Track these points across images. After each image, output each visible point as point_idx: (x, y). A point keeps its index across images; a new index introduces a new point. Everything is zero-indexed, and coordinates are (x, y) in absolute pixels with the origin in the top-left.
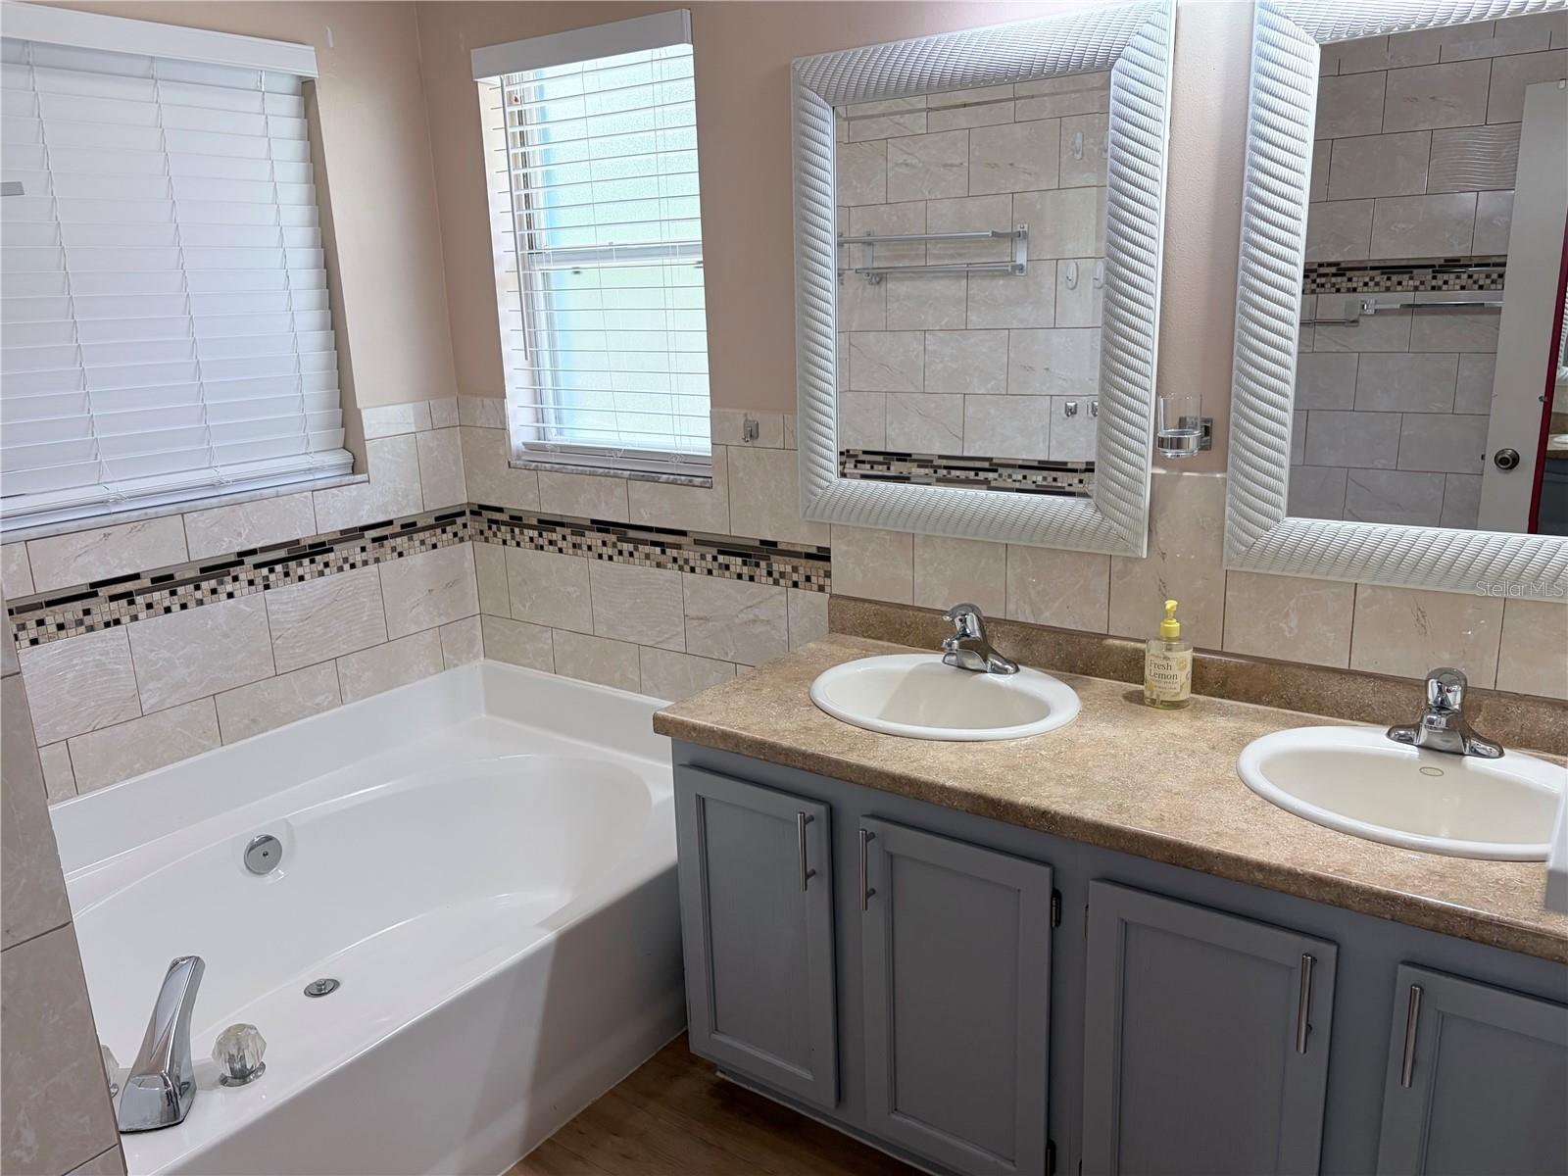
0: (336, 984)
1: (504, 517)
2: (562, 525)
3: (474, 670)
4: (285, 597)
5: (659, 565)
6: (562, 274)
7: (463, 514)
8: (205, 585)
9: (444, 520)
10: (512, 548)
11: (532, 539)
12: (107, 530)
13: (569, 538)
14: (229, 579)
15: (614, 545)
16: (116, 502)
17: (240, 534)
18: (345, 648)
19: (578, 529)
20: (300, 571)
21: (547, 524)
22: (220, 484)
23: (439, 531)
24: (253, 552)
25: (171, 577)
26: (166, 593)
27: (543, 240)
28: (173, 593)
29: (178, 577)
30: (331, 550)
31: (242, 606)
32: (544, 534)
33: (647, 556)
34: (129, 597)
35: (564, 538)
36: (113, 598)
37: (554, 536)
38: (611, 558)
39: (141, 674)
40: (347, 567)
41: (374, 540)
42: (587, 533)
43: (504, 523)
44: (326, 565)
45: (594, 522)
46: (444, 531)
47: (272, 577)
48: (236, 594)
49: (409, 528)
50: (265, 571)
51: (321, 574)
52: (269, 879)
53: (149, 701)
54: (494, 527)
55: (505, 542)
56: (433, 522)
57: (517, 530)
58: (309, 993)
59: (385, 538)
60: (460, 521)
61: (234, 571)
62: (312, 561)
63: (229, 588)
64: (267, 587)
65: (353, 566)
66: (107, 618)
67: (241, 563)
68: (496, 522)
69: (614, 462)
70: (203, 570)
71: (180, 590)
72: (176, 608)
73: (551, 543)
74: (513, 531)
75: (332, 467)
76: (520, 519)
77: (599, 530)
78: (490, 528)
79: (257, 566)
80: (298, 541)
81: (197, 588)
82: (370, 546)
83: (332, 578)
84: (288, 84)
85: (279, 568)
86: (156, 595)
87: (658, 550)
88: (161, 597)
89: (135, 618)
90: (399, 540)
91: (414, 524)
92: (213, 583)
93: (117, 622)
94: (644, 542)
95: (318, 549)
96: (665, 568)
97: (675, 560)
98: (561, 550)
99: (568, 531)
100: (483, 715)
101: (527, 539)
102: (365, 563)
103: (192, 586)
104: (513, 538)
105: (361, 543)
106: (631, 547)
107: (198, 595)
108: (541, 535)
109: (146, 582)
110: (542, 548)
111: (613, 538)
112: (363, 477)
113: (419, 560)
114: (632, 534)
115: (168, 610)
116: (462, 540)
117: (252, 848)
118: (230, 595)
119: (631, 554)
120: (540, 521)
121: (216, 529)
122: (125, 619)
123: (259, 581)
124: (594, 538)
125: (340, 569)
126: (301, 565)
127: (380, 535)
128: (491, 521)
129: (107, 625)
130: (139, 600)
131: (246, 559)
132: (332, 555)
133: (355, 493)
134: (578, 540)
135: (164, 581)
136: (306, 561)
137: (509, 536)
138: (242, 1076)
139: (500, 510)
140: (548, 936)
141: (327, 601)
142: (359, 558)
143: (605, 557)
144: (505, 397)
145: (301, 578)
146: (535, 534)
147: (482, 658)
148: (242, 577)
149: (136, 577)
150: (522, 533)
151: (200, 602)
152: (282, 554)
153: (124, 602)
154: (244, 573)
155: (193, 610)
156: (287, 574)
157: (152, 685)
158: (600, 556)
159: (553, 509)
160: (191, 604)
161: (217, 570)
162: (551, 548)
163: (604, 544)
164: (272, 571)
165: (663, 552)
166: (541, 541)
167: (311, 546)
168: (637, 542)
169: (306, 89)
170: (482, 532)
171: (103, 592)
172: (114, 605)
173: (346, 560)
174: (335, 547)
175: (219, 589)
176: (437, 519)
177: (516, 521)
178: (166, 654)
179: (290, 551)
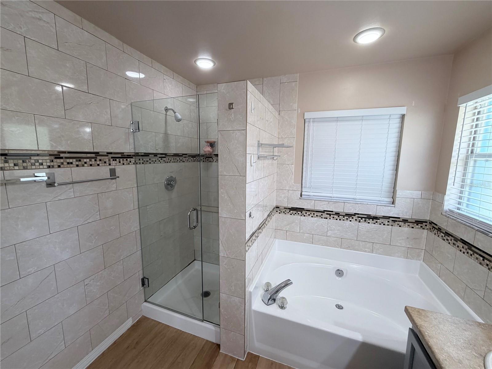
0: (342, 308)
1: (437, 227)
2: (452, 236)
3: (417, 264)
4: (363, 225)
5: (480, 263)
7: (427, 222)
8: (345, 217)
9: (418, 222)
10: (436, 236)
11: (442, 236)
12: (329, 202)
13: (452, 240)
14: (351, 218)
15: (466, 249)
16: (333, 197)
17: (356, 210)
18: (376, 241)
19: (456, 239)
20: (369, 221)
21: (447, 234)
22: (356, 199)
23: (416, 224)
24: (358, 214)
25: (339, 214)
26: (337, 216)
28: (339, 217)
29: (340, 214)
30: (379, 219)
31: (352, 224)
32: (446, 236)
33: (477, 258)
34: (330, 215)
35: (451, 240)
36: (327, 214)
37: (448, 238)
38: (464, 253)
39: (329, 229)
40: (382, 224)
41: (392, 221)
42: (458, 242)
43: (436, 229)
44: (377, 222)
45: (461, 239)
46: (417, 225)
47: (361, 220)
48: (352, 221)
49: (405, 221)
50: (360, 219)
51: (374, 223)
52: (337, 278)
53: (329, 234)
54: (434, 229)
55: (435, 234)
56: (414, 222)
57: (439, 232)
58: (336, 306)
59: (396, 221)
60: (424, 224)
61: (353, 216)
62: (373, 220)
63: (351, 219)
64: (359, 222)
65: (384, 224)
66: (325, 217)
67: (355, 215)
68: (435, 228)
69: (475, 223)
70: (346, 214)
71: (340, 217)
72: (338, 219)
73: (447, 240)
74: (438, 232)
75: (386, 201)
76: (441, 229)
77: (462, 243)
78: (433, 229)
79: (358, 217)
80: (370, 215)
81: (344, 217)
82: (391, 221)
83: (377, 225)
84: (399, 116)
85: (364, 219)
86: (335, 216)
87: (482, 258)
88: (336, 217)
89: (330, 219)
90: (401, 223)
91: (407, 220)
92: (347, 217)
93: (327, 218)
94: (477, 253)
95: (375, 218)
96: (483, 265)
97: (487, 265)
98: (449, 243)
99: (453, 238)
100: (417, 275)
101: (441, 236)
102: (388, 225)
103: (343, 217)
104: (438, 234)
105: (388, 220)
106: (472, 253)
107: (344, 219)
108: (445, 236)
109: (334, 213)
110: (444, 240)
111: (467, 247)
112: (393, 205)
113: (406, 229)
114: (473, 248)
115: (337, 219)
116: (424, 229)
117: (338, 270)
118: (350, 221)
119: (471, 255)
120: (446, 232)
121: (351, 207)
122: (328, 218)
123: (358, 220)
124: (461, 245)
125: (380, 224)
126: (369, 220)
127: (395, 220)
128: (433, 227)
129: (325, 218)
130: (332, 216)
131: (356, 215)
132: (379, 221)
133: (389, 209)
134: (455, 242)
135: (338, 214)
136: (371, 220)
137: (436, 233)
139: (436, 225)
141: (375, 230)
142: (386, 223)
143: (462, 251)
144: (445, 195)
145: (369, 223)
146: (443, 235)
147: (422, 261)
148: (354, 218)
149: (332, 212)
150: (440, 233)
151: (344, 220)
152: (366, 216)
153: (329, 215)
154: (355, 218)
155: (342, 221)
156: (365, 221)
157: (330, 231)
158: (461, 251)
159: (450, 231)
160: (342, 220)
161: (349, 215)
162: (447, 241)
163: (463, 247)
164: (362, 219)
165: (483, 260)
166: (444, 238)
167: (373, 217)
168: (474, 252)
170: (430, 229)
171: (326, 212)
172: (327, 215)
173: (382, 223)
174: (380, 219)
175: (348, 219)
176: (416, 221)
177: (439, 229)
178: (334, 227)
179: (367, 216)
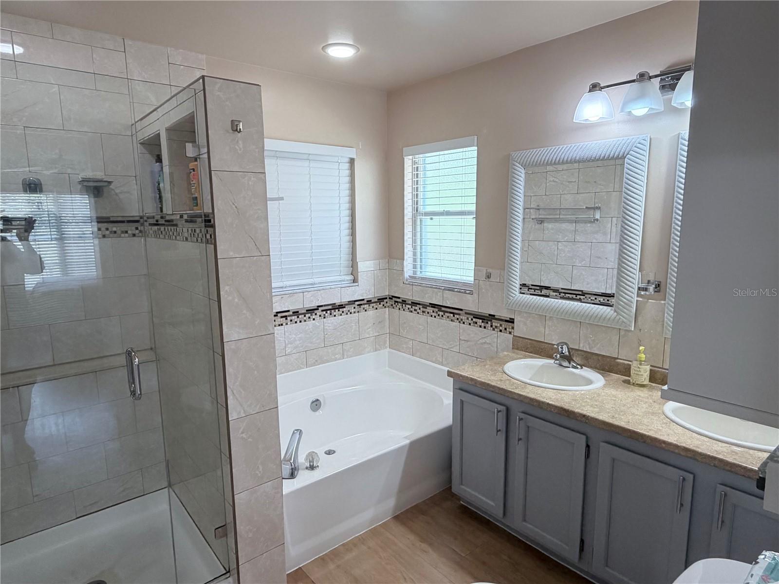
0: (334, 452)
1: (400, 300)
2: (419, 304)
3: (386, 352)
4: (329, 321)
5: (452, 320)
6: (427, 220)
7: (386, 298)
8: (307, 315)
9: (381, 300)
10: (402, 311)
11: (409, 309)
12: (282, 296)
13: (421, 309)
14: (314, 314)
15: (437, 312)
16: (285, 287)
17: (318, 300)
18: (346, 340)
19: (425, 306)
20: (335, 314)
21: (414, 304)
22: (315, 284)
23: (378, 304)
24: (321, 306)
25: (298, 312)
26: (296, 317)
27: (421, 209)
28: (298, 317)
29: (300, 312)
30: (345, 307)
31: (317, 323)
32: (413, 307)
33: (448, 317)
34: (286, 317)
35: (420, 309)
36: (282, 317)
37: (416, 308)
38: (435, 317)
39: (287, 342)
40: (349, 313)
41: (358, 305)
42: (428, 308)
43: (400, 302)
44: (343, 312)
45: (430, 304)
46: (380, 304)
47: (326, 315)
48: (316, 319)
49: (369, 302)
50: (324, 312)
51: (341, 315)
52: (317, 413)
53: (288, 351)
54: (396, 304)
55: (399, 309)
56: (377, 300)
57: (404, 305)
58: (326, 453)
59: (361, 305)
60: (385, 301)
61: (316, 312)
62: (339, 311)
63: (314, 317)
64: (324, 318)
65: (351, 313)
66: (280, 323)
67: (318, 309)
68: (397, 302)
69: (439, 284)
70: (307, 311)
71: (300, 316)
72: (298, 322)
73: (415, 310)
74: (402, 305)
75: (347, 280)
76: (405, 301)
77: (432, 307)
78: (395, 304)
79: (322, 311)
80: (335, 304)
81: (305, 316)
82: (356, 307)
83: (344, 316)
84: (347, 160)
85: (329, 312)
86: (293, 317)
87: (452, 315)
88: (294, 318)
89: (287, 324)
90: (366, 306)
91: (371, 301)
92: (309, 315)
93: (282, 325)
94: (447, 312)
95: (341, 306)
96: (454, 321)
97: (458, 319)
98: (418, 313)
99: (421, 306)
100: (387, 368)
101: (407, 308)
102: (355, 312)
103: (303, 316)
104: (402, 308)
105: (354, 306)
106: (442, 313)
107: (305, 318)
108: (412, 307)
109: (291, 313)
110: (412, 312)
111: (437, 310)
112: (357, 284)
113: (371, 313)
114: (443, 309)
115: (296, 322)
116: (385, 307)
117: (313, 402)
118: (314, 319)
119: (442, 316)
120: (412, 303)
121: (312, 298)
122: (284, 324)
123: (322, 315)
124: (430, 310)
125: (347, 314)
126: (335, 311)
127: (360, 304)
128: (395, 302)
129: (279, 325)
130: (289, 318)
131: (319, 308)
132: (344, 309)
133: (353, 289)
134: (424, 310)
135: (296, 313)
136: (337, 310)
137: (401, 307)
138: (312, 468)
139: (399, 298)
140: (407, 442)
141: (342, 324)
142: (353, 311)
143: (433, 316)
144: (404, 260)
145: (335, 316)
146: (410, 307)
147: (388, 348)
148: (318, 314)
149: (288, 311)
150: (405, 306)
151: (305, 321)
152: (330, 307)
153: (284, 319)
154: (319, 312)
155: (303, 323)
156: (331, 314)
157: (289, 346)
158: (432, 316)
159: (417, 299)
160: (303, 321)
161: (311, 311)
162: (415, 312)
163: (433, 312)
164: (326, 313)
165: (454, 316)
166: (412, 309)
167: (339, 306)
168: (445, 312)
169: (352, 161)
170: (392, 305)
171: (279, 315)
172: (282, 319)
173: (349, 311)
174: (346, 306)
175: (311, 317)
176: (378, 299)
177: (404, 302)
178: (294, 336)
179: (332, 307)
